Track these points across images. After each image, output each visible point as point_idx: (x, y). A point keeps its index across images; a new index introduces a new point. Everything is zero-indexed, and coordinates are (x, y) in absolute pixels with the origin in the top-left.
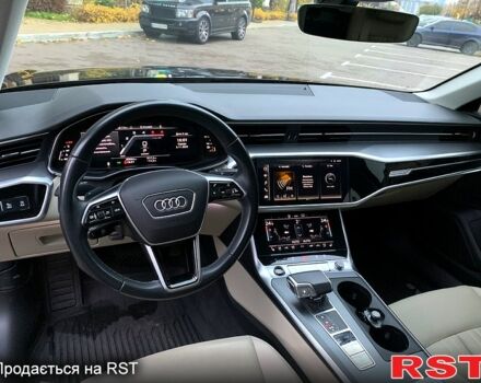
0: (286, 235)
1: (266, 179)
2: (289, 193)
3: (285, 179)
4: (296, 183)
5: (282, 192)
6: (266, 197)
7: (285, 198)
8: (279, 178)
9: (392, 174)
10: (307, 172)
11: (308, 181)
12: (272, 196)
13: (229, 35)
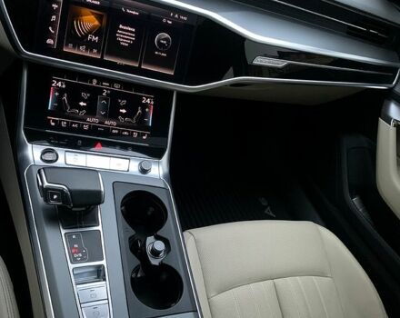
0: (81, 108)
1: (53, 24)
2: (90, 46)
4: (107, 33)
5: (79, 41)
6: (50, 41)
7: (82, 51)
11: (126, 35)
12: (60, 44)
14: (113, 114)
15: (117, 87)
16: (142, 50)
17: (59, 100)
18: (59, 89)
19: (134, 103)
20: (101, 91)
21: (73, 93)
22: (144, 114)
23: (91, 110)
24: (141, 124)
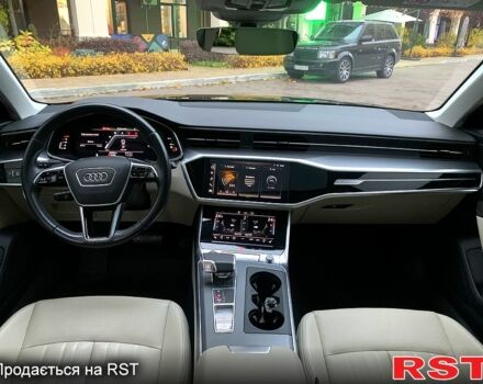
0: (231, 228)
1: (211, 182)
2: (231, 190)
3: (229, 177)
4: (239, 182)
5: (225, 188)
6: (210, 191)
7: (227, 193)
8: (223, 176)
9: (339, 182)
10: (250, 173)
11: (249, 181)
12: (216, 191)
13: (374, 73)
14: (250, 229)
15: (252, 214)
16: (260, 189)
17: (219, 224)
18: (220, 219)
19: (263, 222)
20: (242, 217)
21: (227, 219)
22: (270, 228)
23: (237, 229)
24: (268, 233)
